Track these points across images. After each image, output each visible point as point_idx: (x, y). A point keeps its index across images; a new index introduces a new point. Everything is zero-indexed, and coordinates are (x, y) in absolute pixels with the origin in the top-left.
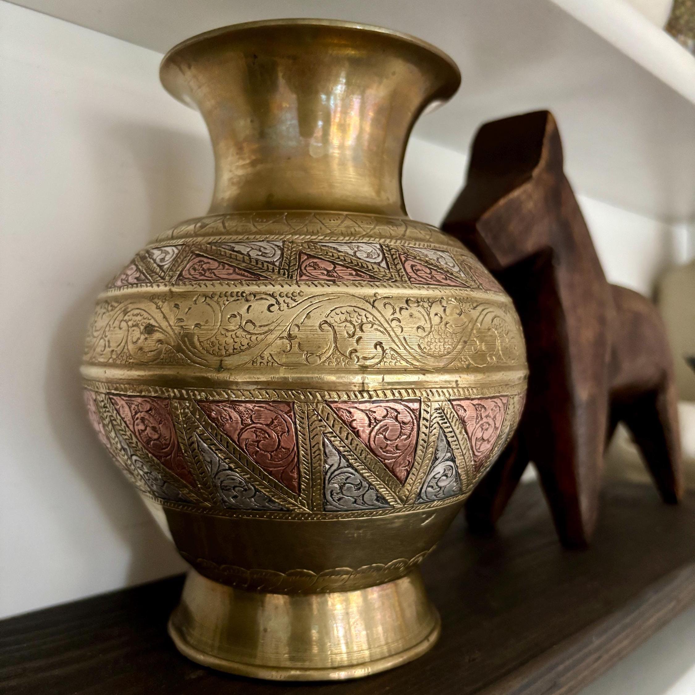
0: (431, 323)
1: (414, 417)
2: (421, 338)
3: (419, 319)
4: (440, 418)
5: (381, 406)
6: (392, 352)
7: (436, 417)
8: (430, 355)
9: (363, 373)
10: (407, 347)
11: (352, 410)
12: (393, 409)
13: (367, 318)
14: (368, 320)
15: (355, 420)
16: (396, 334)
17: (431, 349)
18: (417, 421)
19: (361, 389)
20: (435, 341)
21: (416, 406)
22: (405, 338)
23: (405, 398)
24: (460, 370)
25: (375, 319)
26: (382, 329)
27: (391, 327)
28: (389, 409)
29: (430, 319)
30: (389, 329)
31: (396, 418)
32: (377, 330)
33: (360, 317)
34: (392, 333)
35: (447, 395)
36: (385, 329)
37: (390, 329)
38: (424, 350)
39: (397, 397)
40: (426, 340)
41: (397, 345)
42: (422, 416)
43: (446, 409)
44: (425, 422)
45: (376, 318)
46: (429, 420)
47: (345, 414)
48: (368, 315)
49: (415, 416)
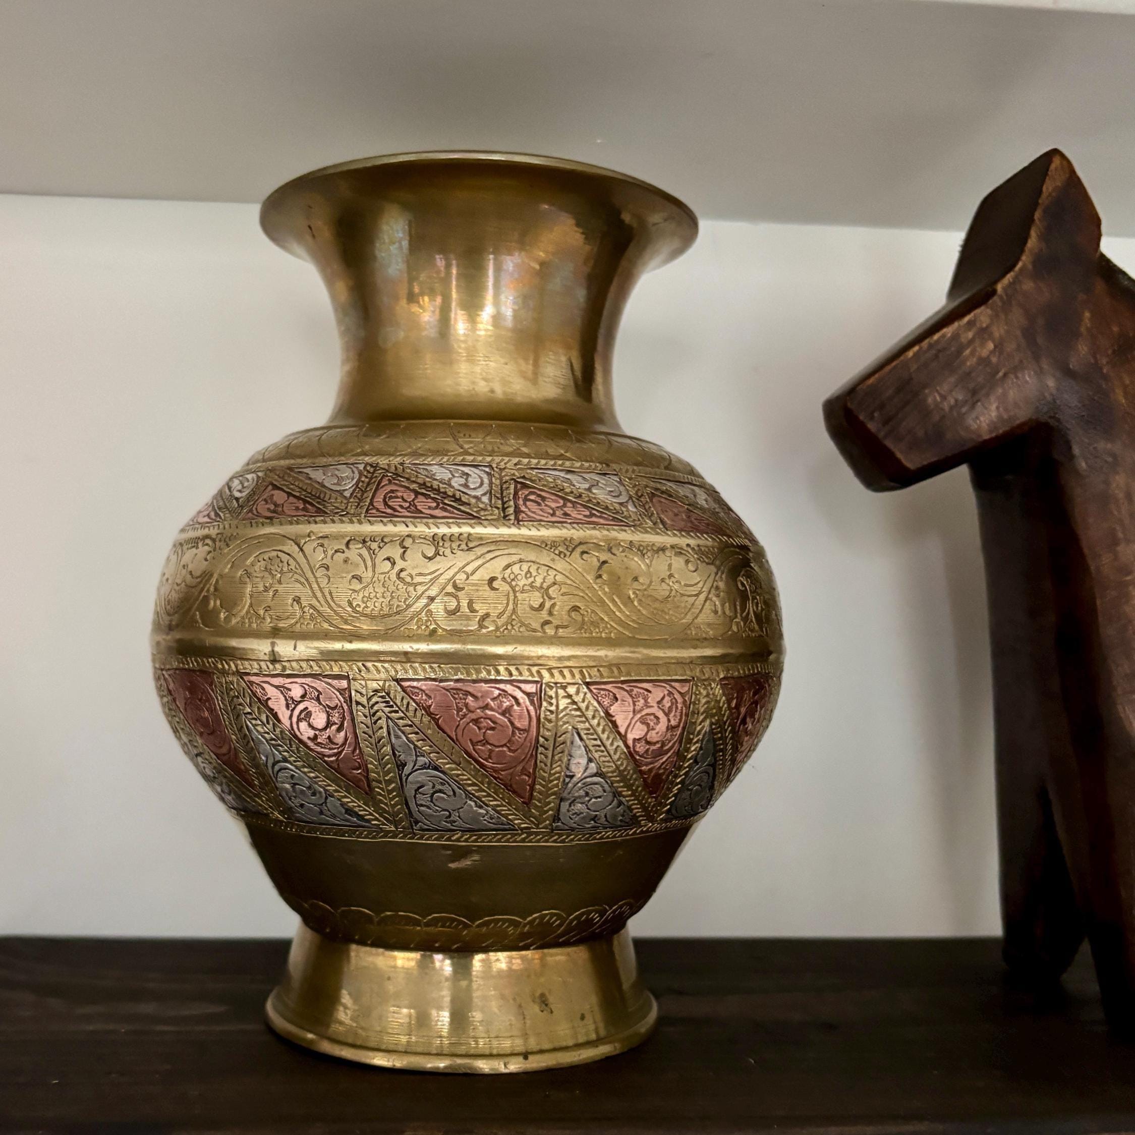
0: (374, 571)
1: (342, 700)
2: (354, 591)
3: (357, 565)
4: (384, 704)
5: (296, 683)
6: (311, 611)
7: (377, 703)
8: (366, 615)
9: (274, 638)
10: (332, 604)
11: (265, 685)
12: (313, 687)
13: (289, 565)
14: (290, 567)
15: (269, 699)
16: (319, 587)
17: (367, 607)
18: (347, 705)
19: (272, 659)
20: (376, 596)
21: (344, 684)
22: (330, 593)
23: (326, 673)
24: (415, 638)
25: (297, 566)
26: (303, 580)
27: (315, 577)
28: (307, 687)
29: (374, 566)
30: (312, 579)
31: (318, 699)
32: (297, 581)
33: (280, 565)
34: (315, 586)
35: (393, 673)
36: (307, 580)
37: (314, 580)
38: (358, 609)
39: (316, 671)
40: (361, 595)
41: (319, 602)
42: (353, 700)
43: (392, 692)
44: (360, 707)
45: (299, 566)
46: (367, 705)
47: (258, 691)
48: (291, 562)
49: (344, 698)
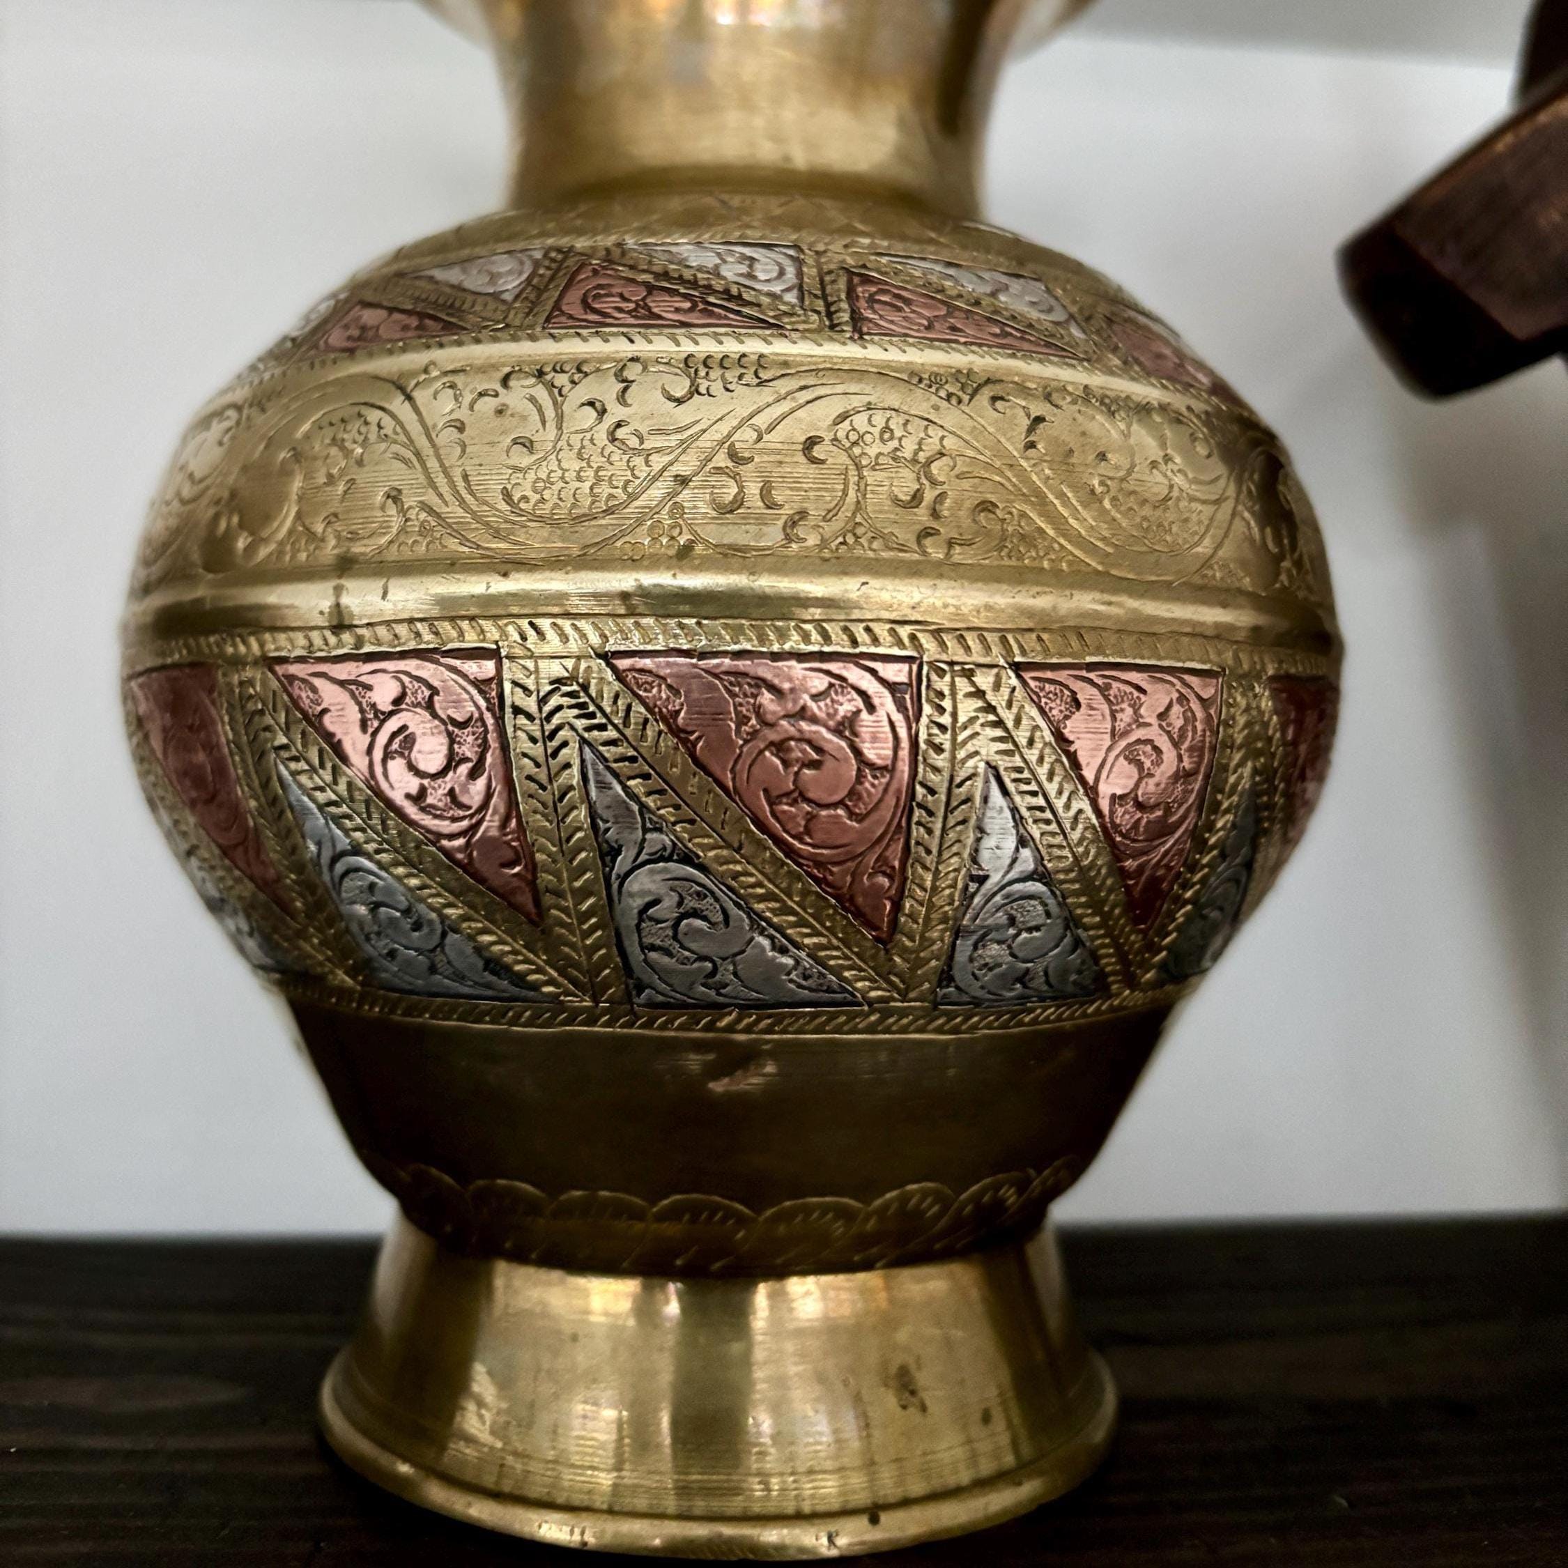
0: (560, 428)
1: (483, 704)
2: (517, 469)
3: (524, 418)
4: (576, 712)
5: (384, 671)
6: (423, 516)
7: (559, 708)
8: (541, 519)
9: (340, 577)
10: (468, 497)
11: (317, 682)
12: (418, 679)
13: (380, 427)
14: (383, 432)
15: (325, 711)
16: (442, 465)
17: (543, 501)
18: (494, 715)
19: (335, 623)
20: (562, 478)
21: (489, 667)
22: (465, 477)
23: (449, 646)
24: (646, 563)
25: (398, 429)
26: (409, 454)
27: (434, 445)
28: (406, 679)
29: (560, 418)
30: (427, 450)
31: (429, 706)
32: (397, 457)
33: (363, 429)
34: (432, 464)
35: (595, 639)
36: (418, 454)
37: (431, 452)
38: (523, 505)
39: (428, 643)
40: (531, 476)
41: (440, 495)
42: (508, 702)
43: (593, 682)
44: (522, 720)
45: (403, 427)
46: (536, 715)
47: (304, 695)
48: (387, 422)
49: (487, 700)
